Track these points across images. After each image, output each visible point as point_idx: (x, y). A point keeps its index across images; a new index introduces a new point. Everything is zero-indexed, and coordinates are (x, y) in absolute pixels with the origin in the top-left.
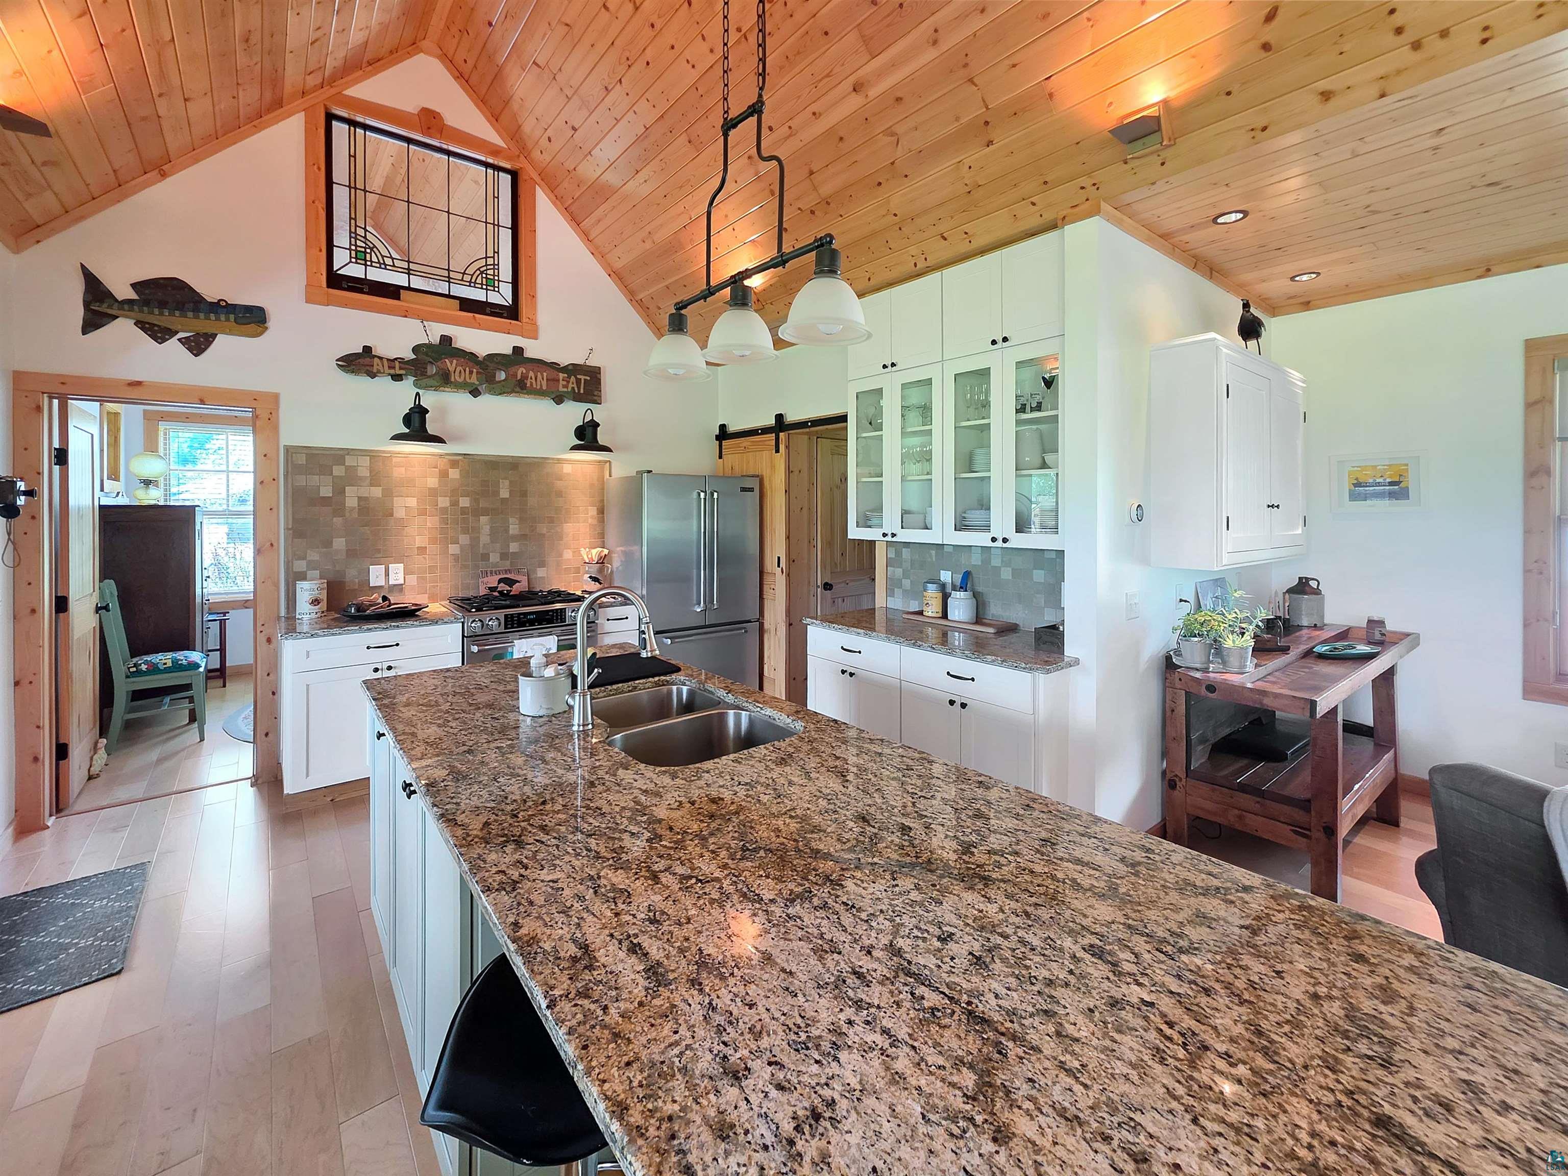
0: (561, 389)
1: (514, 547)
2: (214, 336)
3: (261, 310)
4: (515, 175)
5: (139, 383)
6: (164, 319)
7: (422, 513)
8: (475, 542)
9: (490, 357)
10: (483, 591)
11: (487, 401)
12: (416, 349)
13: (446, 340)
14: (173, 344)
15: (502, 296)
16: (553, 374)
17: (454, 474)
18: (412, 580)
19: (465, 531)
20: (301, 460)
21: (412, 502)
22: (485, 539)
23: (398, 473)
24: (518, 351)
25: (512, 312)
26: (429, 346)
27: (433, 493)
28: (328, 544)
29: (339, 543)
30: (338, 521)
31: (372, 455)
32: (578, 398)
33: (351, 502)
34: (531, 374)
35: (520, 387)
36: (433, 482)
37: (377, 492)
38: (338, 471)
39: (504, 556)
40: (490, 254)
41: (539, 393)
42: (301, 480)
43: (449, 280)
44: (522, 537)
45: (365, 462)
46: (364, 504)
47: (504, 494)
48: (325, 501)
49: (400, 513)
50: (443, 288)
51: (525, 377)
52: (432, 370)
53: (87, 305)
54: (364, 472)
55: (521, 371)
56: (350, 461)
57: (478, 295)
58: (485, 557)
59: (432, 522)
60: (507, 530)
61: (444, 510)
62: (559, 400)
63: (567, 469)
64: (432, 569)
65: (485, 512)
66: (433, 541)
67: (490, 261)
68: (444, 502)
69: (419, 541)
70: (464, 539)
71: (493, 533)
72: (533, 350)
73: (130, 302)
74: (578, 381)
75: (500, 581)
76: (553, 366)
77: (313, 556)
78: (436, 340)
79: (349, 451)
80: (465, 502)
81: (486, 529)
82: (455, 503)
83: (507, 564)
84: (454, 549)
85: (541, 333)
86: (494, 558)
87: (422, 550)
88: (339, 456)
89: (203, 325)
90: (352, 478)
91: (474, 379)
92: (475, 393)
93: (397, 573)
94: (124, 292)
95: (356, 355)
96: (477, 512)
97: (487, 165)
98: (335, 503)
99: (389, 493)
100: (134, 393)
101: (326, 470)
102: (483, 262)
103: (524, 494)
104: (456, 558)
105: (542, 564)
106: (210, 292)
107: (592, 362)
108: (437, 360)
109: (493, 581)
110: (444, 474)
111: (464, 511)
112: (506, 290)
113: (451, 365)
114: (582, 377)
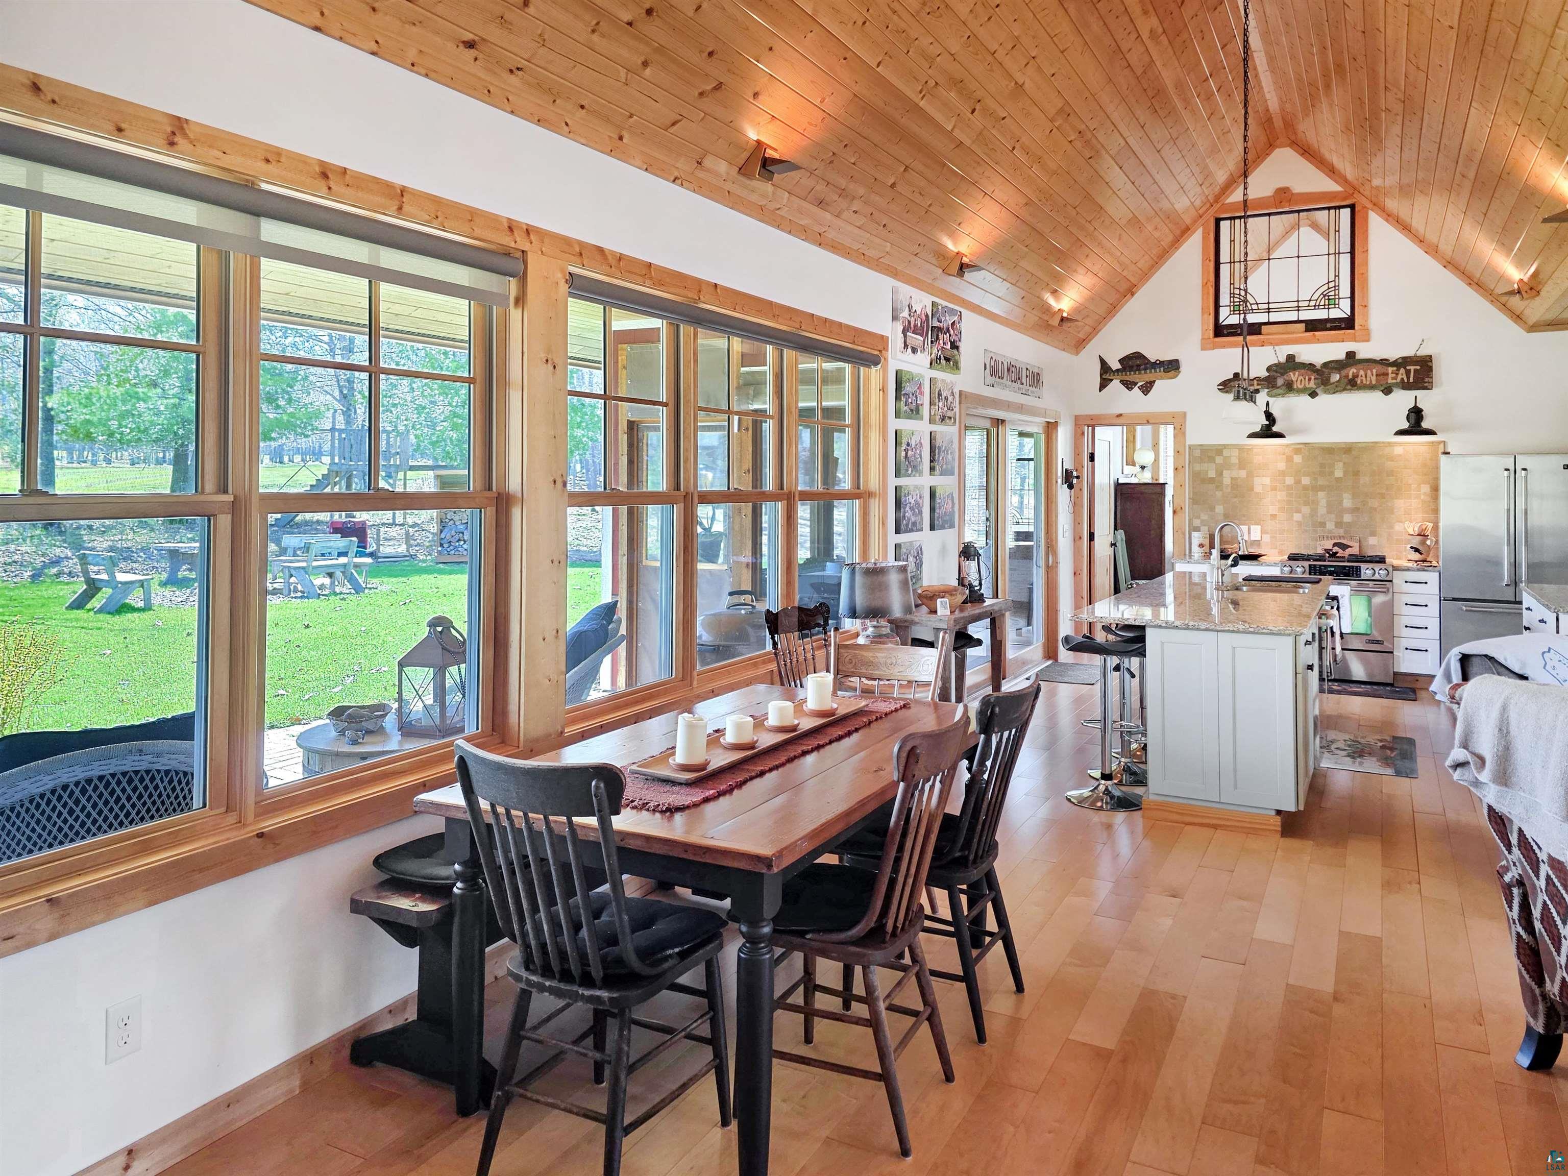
0: (1390, 381)
1: (1347, 518)
2: (1154, 382)
3: (1177, 361)
4: (1352, 207)
5: (1120, 415)
6: (1131, 377)
7: (1274, 489)
8: (1314, 512)
9: (1326, 365)
10: (1320, 551)
11: (1324, 399)
12: (1268, 369)
13: (1291, 358)
14: (1136, 389)
15: (1341, 311)
16: (1382, 369)
17: (1298, 459)
18: (1267, 538)
19: (1306, 504)
20: (1197, 453)
21: (1267, 481)
22: (1322, 510)
23: (1257, 459)
24: (1351, 355)
25: (1348, 323)
26: (1278, 365)
27: (1283, 474)
28: (1212, 509)
29: (1219, 509)
30: (1219, 494)
31: (1240, 448)
32: (1406, 386)
33: (1227, 480)
34: (1362, 373)
35: (1352, 384)
36: (1282, 466)
37: (1243, 474)
38: (1219, 460)
39: (1339, 524)
40: (1332, 278)
41: (1372, 387)
42: (1197, 467)
43: (1298, 309)
44: (1355, 510)
45: (1235, 453)
46: (1235, 484)
47: (1339, 473)
48: (1211, 480)
49: (1258, 489)
50: (1293, 316)
51: (1356, 376)
52: (1280, 382)
53: (1101, 375)
54: (1234, 460)
55: (1352, 371)
56: (1226, 453)
57: (1321, 314)
58: (1323, 524)
59: (1281, 495)
60: (1341, 502)
61: (1289, 487)
62: (1387, 391)
63: (1398, 450)
64: (1282, 531)
65: (1322, 488)
66: (1282, 509)
67: (1332, 284)
68: (1289, 481)
69: (1272, 510)
70: (1306, 510)
71: (1330, 506)
72: (1364, 351)
73: (1118, 370)
74: (1408, 372)
75: (1335, 545)
76: (1384, 362)
77: (1204, 517)
78: (1283, 359)
79: (1225, 446)
80: (1306, 481)
81: (1323, 503)
82: (1298, 482)
83: (1341, 532)
84: (1297, 517)
85: (1374, 334)
86: (1330, 526)
87: (1274, 516)
88: (1219, 450)
89: (1147, 376)
90: (1227, 465)
91: (1312, 385)
92: (1313, 394)
93: (1256, 533)
94: (1115, 365)
95: (1230, 380)
96: (1316, 488)
97: (1329, 208)
98: (1216, 482)
99: (1250, 475)
100: (1120, 420)
101: (1211, 460)
102: (1326, 287)
103: (1356, 473)
104: (1300, 524)
105: (1373, 534)
106: (1152, 356)
107: (1423, 352)
108: (1282, 374)
109: (1328, 545)
110: (1289, 459)
111: (1305, 488)
112: (1346, 305)
113: (1293, 376)
114: (1412, 368)
